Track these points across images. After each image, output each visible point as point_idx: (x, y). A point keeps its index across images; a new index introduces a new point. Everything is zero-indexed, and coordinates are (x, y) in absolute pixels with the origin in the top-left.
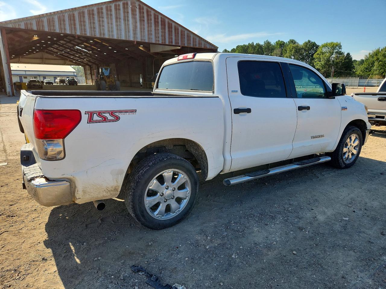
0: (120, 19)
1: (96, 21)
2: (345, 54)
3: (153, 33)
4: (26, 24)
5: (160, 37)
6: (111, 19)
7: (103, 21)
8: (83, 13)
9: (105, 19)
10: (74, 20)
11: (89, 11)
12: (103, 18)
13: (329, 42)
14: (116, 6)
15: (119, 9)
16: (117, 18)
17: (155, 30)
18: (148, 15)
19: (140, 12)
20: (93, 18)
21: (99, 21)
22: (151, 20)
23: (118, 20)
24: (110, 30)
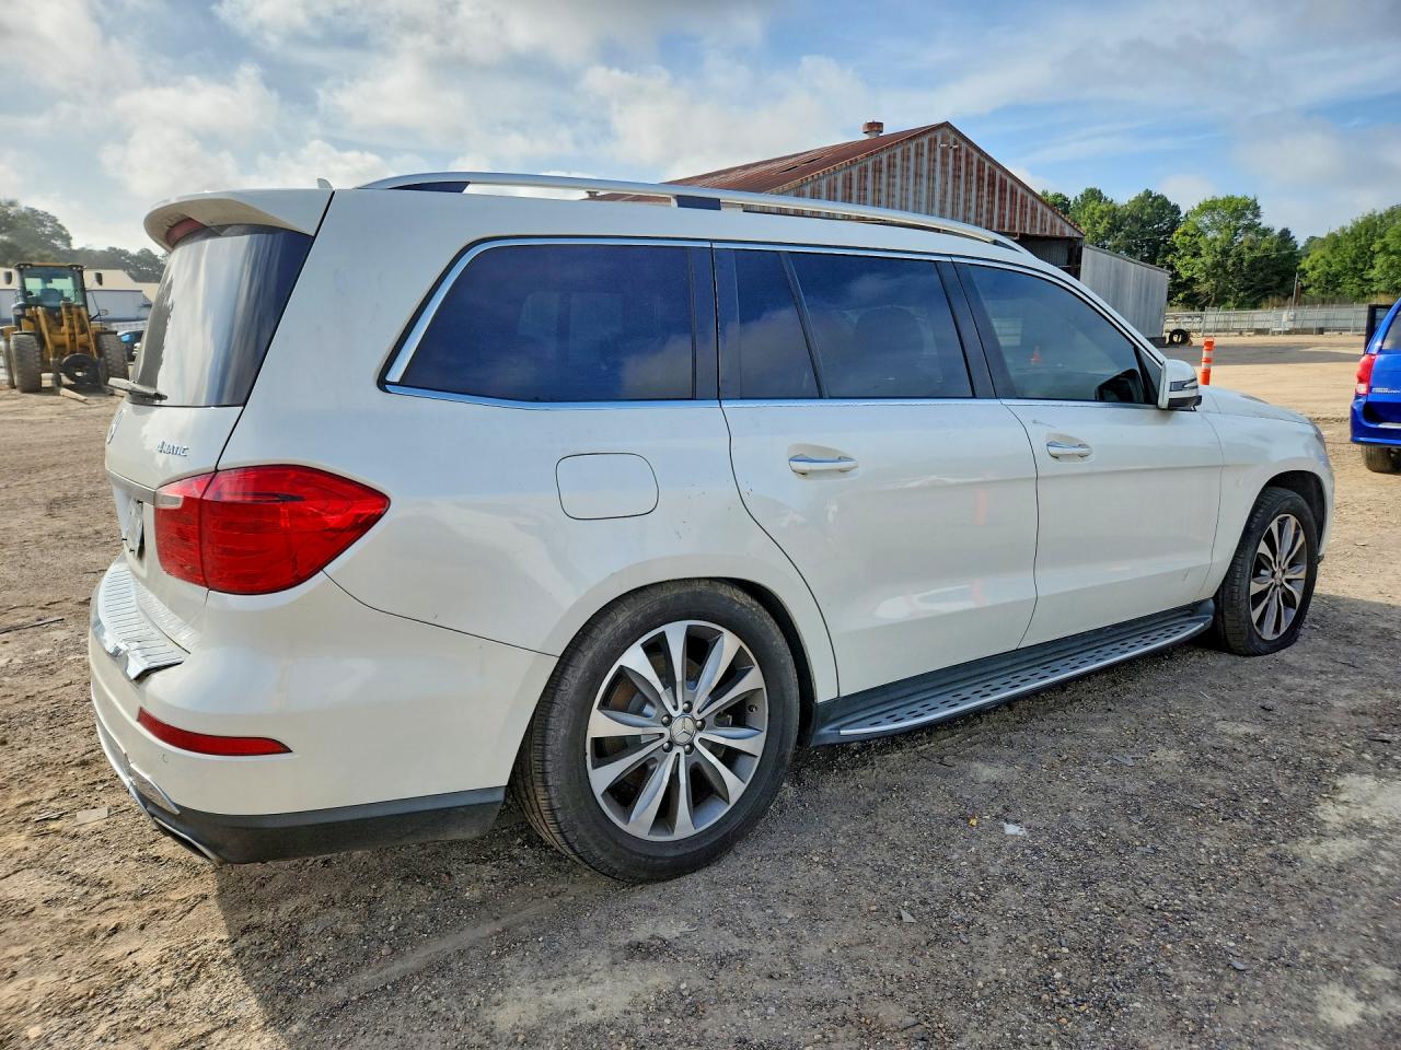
0: (921, 176)
1: (884, 187)
2: (1277, 232)
3: (973, 205)
5: (984, 215)
7: (894, 185)
8: (866, 168)
9: (898, 181)
10: (850, 188)
11: (875, 163)
12: (894, 177)
13: (1221, 196)
14: (917, 145)
15: (922, 155)
16: (916, 175)
18: (967, 163)
20: (880, 178)
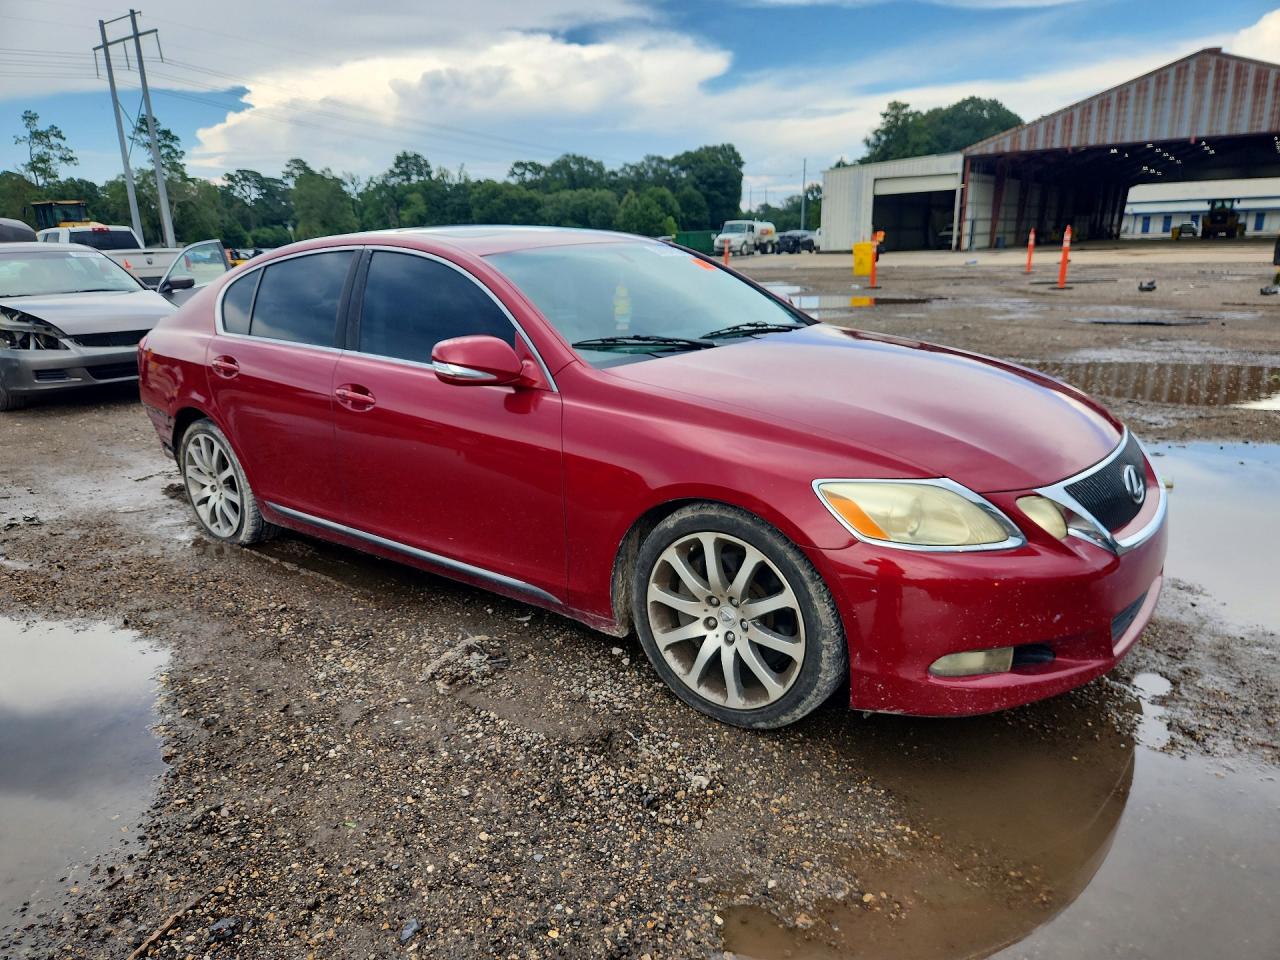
4: (997, 146)
6: (1144, 105)
17: (1254, 103)
19: (1217, 75)
21: (1118, 114)
22: (1245, 84)
23: (1159, 104)
24: (1138, 126)
